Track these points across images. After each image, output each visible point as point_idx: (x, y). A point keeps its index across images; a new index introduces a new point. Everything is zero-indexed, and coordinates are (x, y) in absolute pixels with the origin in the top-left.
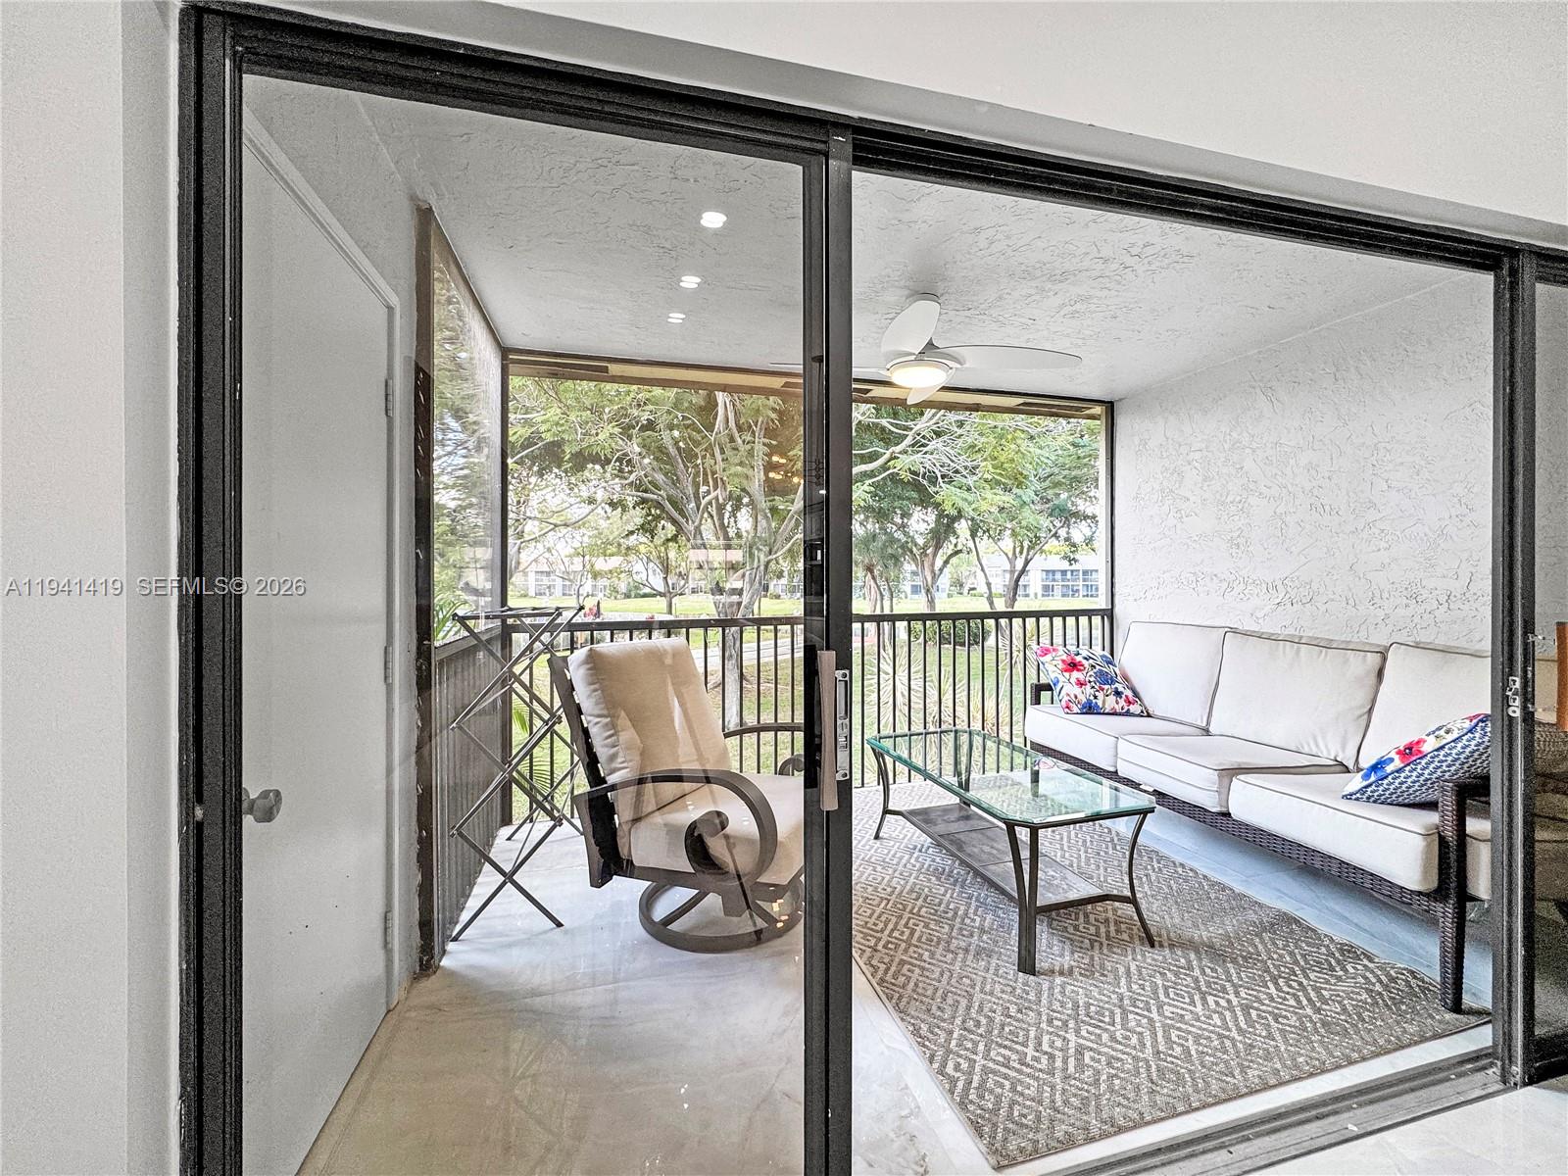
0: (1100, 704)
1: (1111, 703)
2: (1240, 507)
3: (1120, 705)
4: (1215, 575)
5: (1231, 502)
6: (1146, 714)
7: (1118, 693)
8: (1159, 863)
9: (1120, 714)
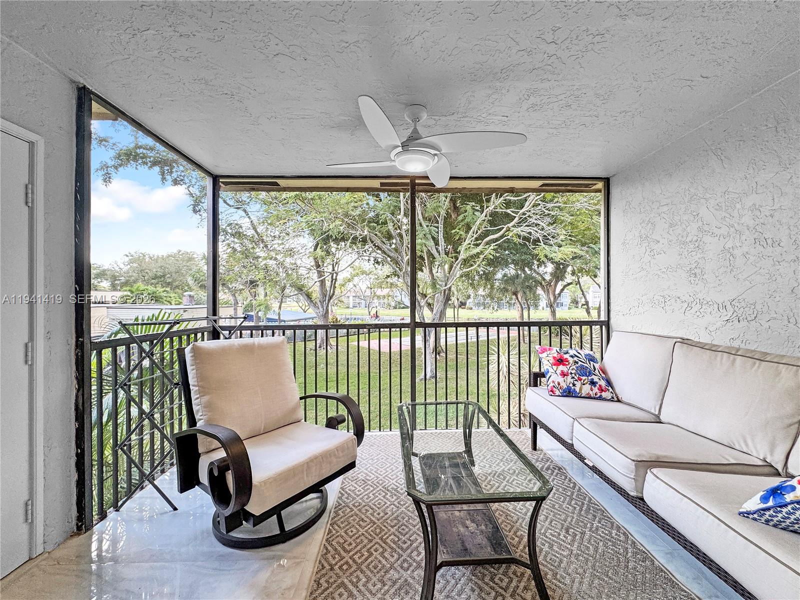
0: (577, 390)
1: (586, 389)
2: (697, 245)
3: (594, 392)
4: (679, 298)
5: (690, 242)
6: (616, 399)
7: (593, 383)
8: (599, 522)
9: (594, 398)
